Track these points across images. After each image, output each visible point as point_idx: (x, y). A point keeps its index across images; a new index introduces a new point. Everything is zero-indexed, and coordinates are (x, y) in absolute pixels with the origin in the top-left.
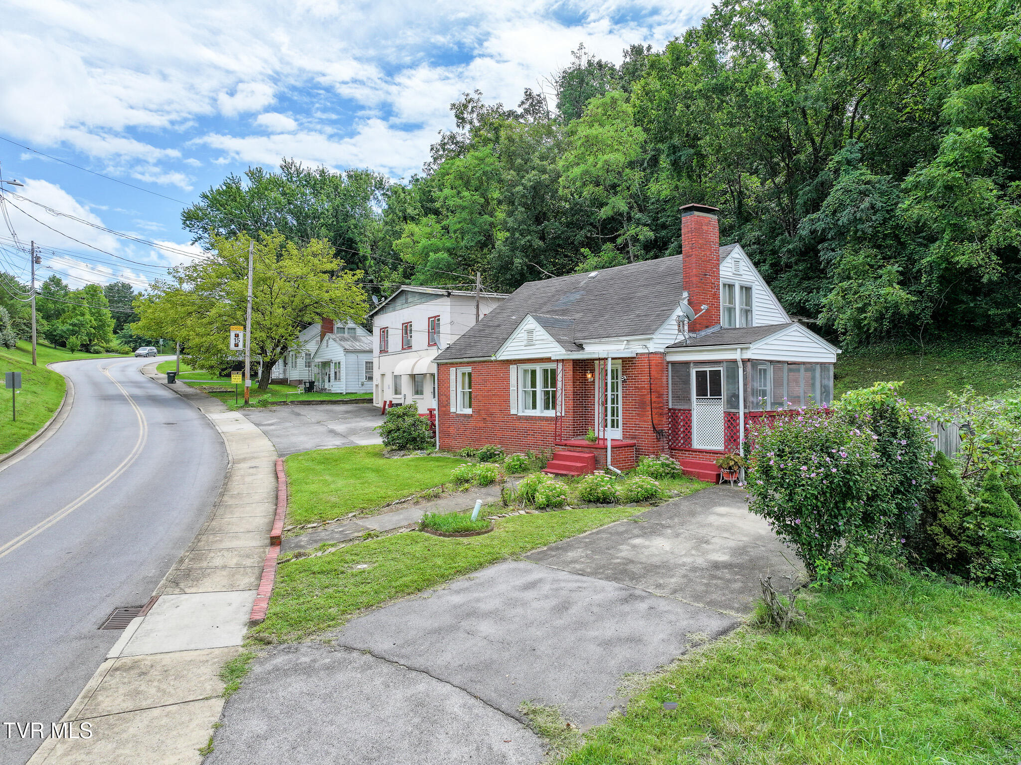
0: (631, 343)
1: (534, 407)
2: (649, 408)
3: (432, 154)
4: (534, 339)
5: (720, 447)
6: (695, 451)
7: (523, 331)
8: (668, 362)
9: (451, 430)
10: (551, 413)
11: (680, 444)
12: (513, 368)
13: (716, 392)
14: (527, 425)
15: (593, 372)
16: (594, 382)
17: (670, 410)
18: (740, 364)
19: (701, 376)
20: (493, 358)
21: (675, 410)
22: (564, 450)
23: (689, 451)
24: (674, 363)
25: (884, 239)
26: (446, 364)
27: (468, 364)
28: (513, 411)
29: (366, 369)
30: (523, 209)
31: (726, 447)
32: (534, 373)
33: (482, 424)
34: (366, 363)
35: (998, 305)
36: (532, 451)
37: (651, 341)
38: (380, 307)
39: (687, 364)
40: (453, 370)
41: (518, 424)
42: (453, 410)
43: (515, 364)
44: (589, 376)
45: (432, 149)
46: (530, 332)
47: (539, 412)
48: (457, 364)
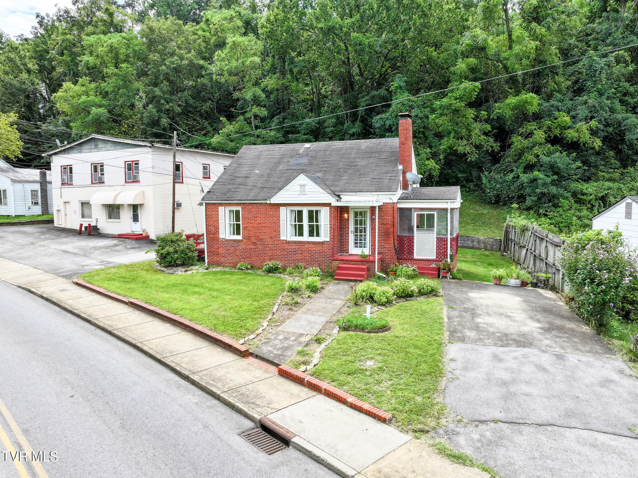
0: (379, 196)
1: (301, 234)
2: (392, 236)
3: (38, 21)
4: (306, 190)
5: (434, 257)
6: (416, 260)
7: (296, 185)
8: (398, 208)
9: (220, 251)
10: (315, 239)
11: (405, 256)
12: (282, 210)
13: (430, 226)
14: (296, 247)
15: (348, 213)
16: (348, 219)
17: (398, 236)
18: (449, 211)
19: (421, 217)
20: (268, 202)
21: (401, 236)
22: (341, 263)
23: (411, 260)
24: (401, 209)
25: (419, 133)
26: (215, 204)
27: (238, 204)
28: (282, 238)
29: (32, 196)
30: (168, 84)
31: (437, 257)
32: (300, 213)
33: (252, 247)
34: (32, 191)
35: (460, 171)
36: (300, 264)
37: (395, 196)
38: (63, 148)
39: (410, 209)
40: (221, 209)
41: (287, 246)
42: (221, 236)
43: (284, 206)
44: (346, 215)
45: (38, 16)
46: (303, 186)
47: (306, 238)
48: (226, 204)
